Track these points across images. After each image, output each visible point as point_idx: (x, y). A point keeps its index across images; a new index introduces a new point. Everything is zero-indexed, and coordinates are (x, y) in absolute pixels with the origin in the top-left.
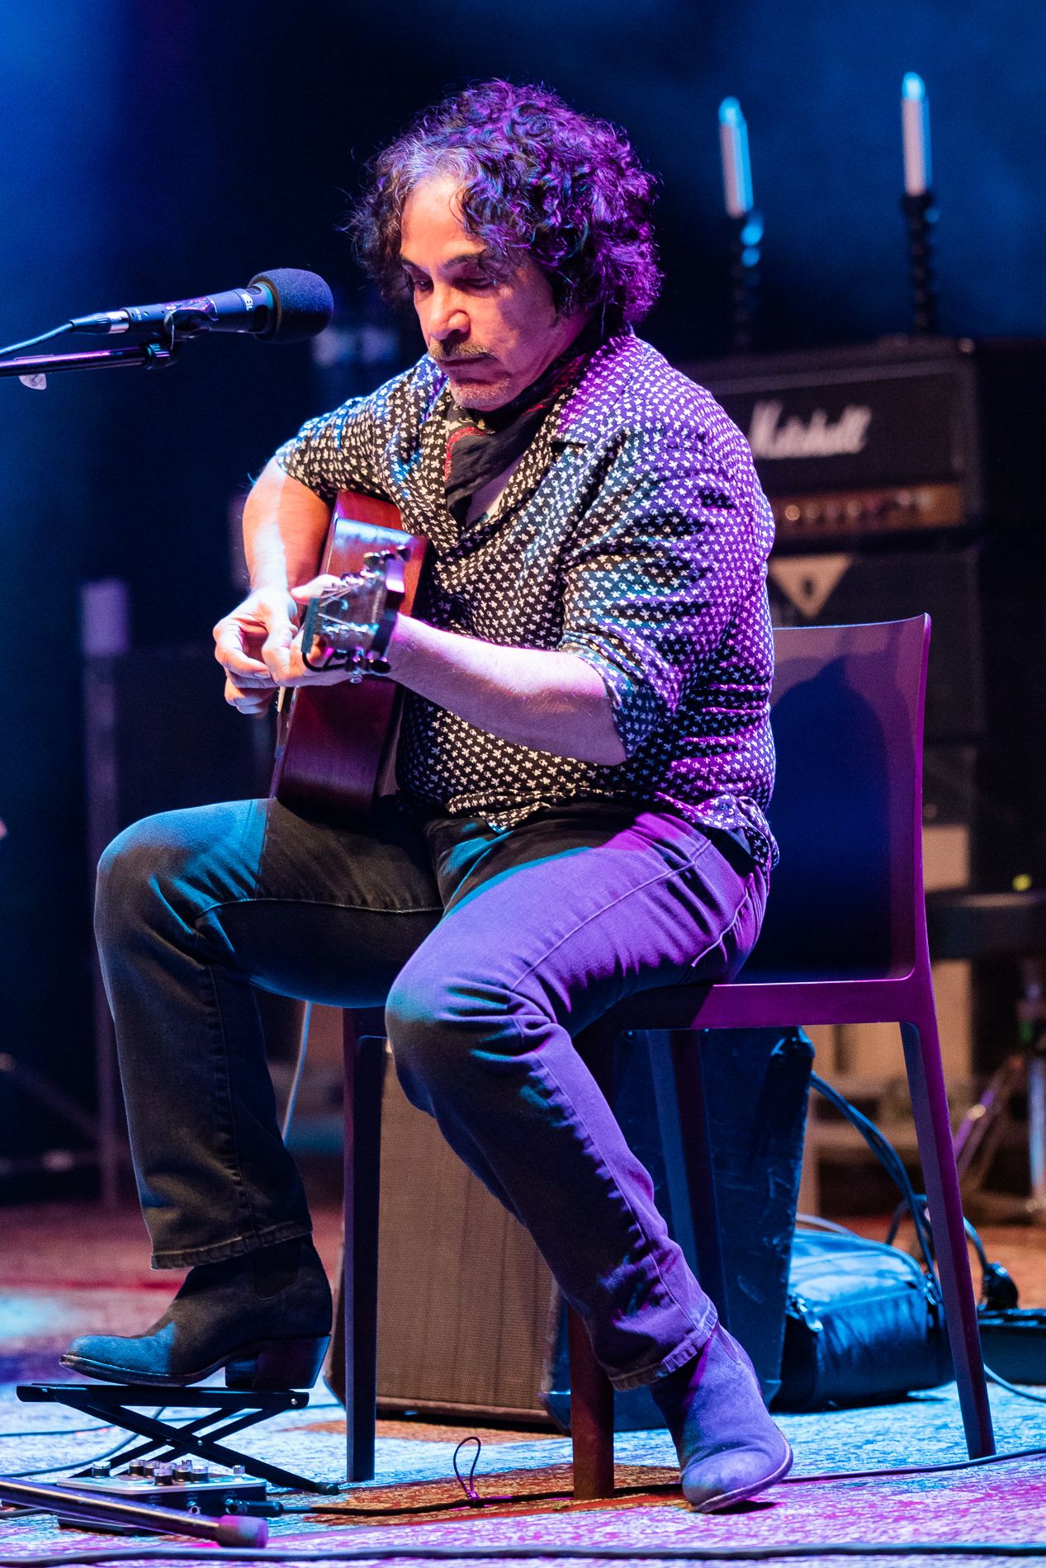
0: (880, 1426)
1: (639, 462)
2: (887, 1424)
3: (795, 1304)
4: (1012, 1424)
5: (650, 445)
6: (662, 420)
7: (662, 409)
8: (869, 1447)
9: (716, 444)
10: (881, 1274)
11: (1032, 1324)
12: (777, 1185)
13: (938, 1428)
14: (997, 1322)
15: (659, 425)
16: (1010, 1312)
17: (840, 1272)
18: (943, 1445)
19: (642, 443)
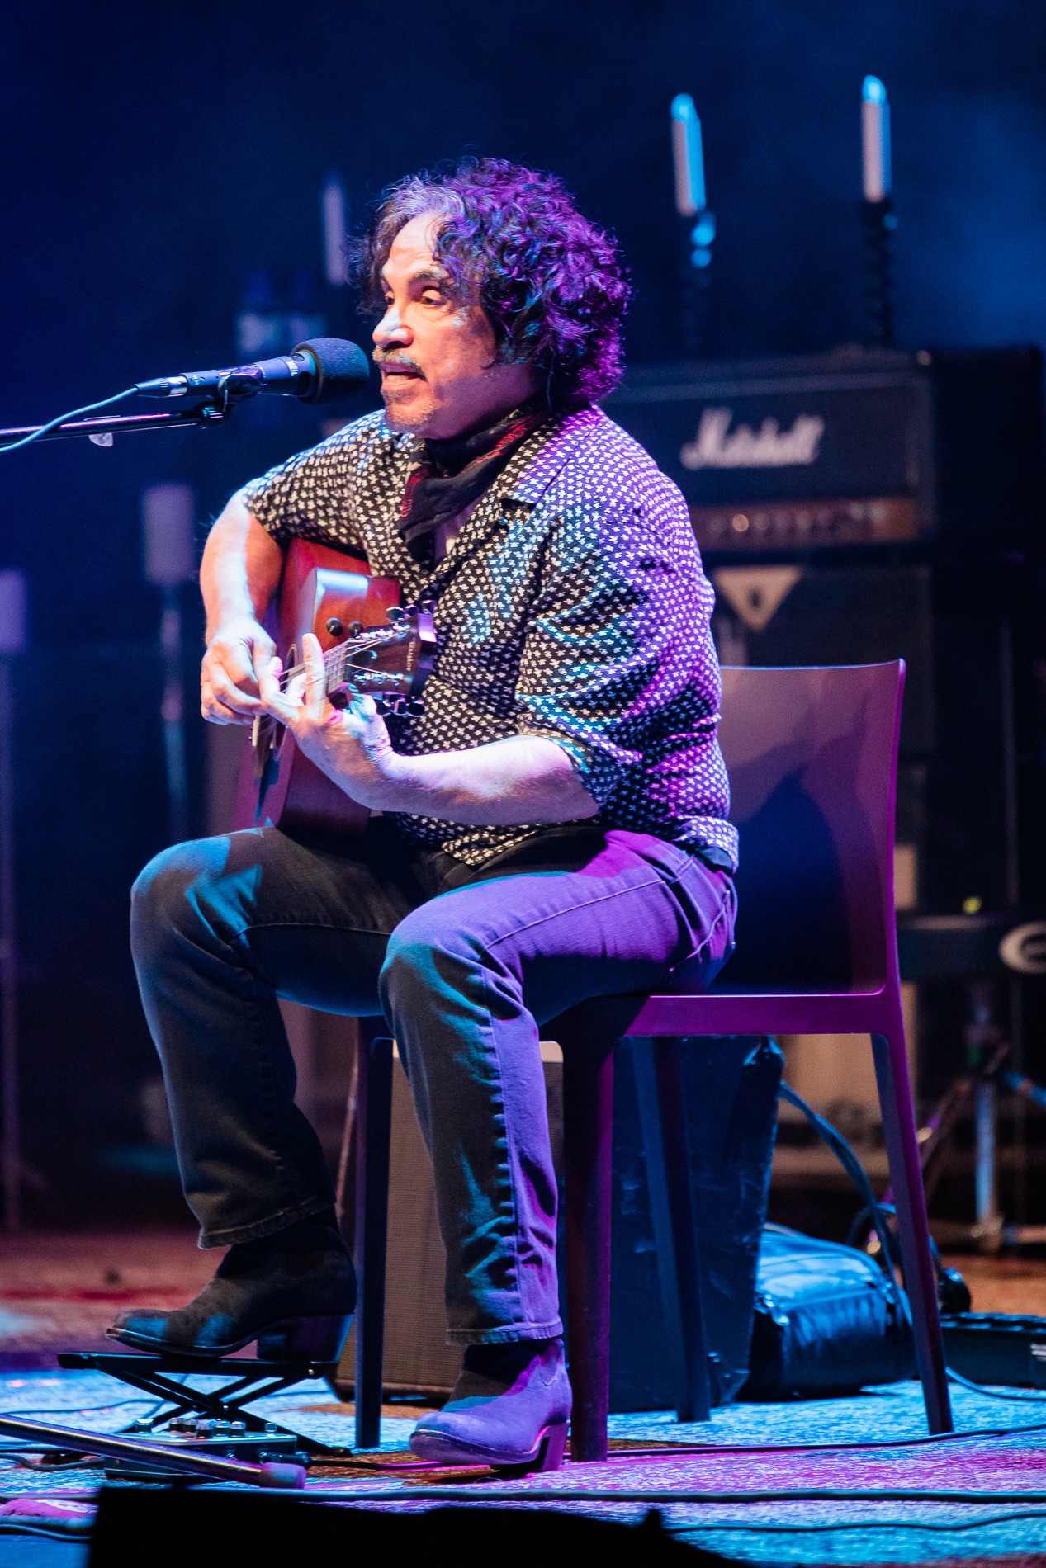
0: (843, 1413)
1: (582, 542)
2: (850, 1412)
3: (762, 1300)
4: (968, 1413)
5: (591, 524)
6: (598, 500)
7: (600, 489)
8: (835, 1428)
9: (652, 516)
10: (843, 1274)
11: (985, 1326)
12: (749, 1187)
13: (898, 1416)
14: (951, 1325)
15: (597, 506)
16: (964, 1315)
17: (804, 1272)
18: (904, 1428)
19: (583, 524)
